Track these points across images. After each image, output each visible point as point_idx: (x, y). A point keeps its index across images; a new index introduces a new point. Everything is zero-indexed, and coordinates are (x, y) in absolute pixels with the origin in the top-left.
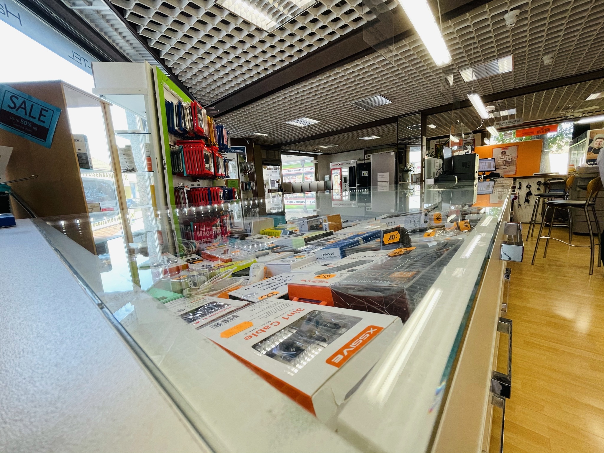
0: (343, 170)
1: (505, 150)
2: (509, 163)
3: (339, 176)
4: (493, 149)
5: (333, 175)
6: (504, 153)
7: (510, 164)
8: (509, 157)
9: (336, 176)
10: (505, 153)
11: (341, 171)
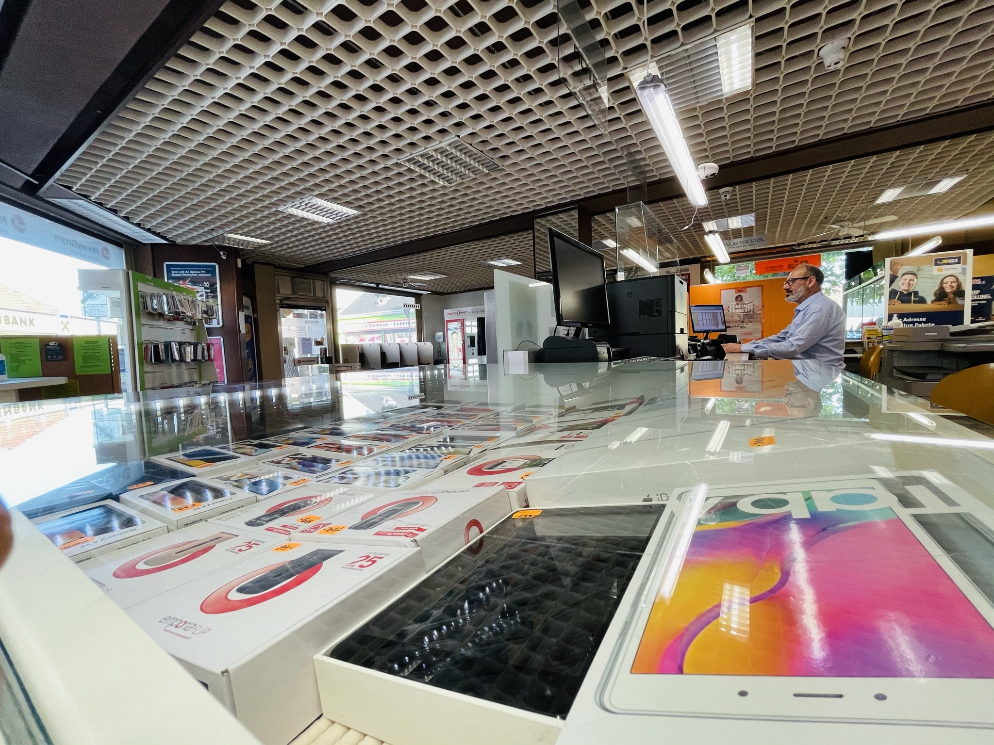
0: (467, 323)
1: (742, 294)
2: (749, 317)
3: (460, 334)
4: (721, 290)
5: (450, 333)
6: (739, 299)
7: (752, 320)
8: (749, 307)
9: (455, 334)
10: (742, 300)
11: (463, 324)
